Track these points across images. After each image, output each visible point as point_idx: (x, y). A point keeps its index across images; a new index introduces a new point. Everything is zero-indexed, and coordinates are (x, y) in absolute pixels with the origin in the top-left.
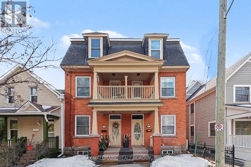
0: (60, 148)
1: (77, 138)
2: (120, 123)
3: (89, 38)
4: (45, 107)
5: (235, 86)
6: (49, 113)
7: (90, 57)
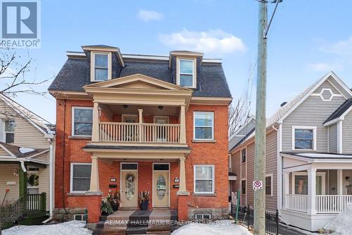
0: (47, 210)
1: (73, 196)
2: (136, 175)
3: (92, 53)
4: (23, 150)
5: (294, 128)
6: (28, 159)
7: (92, 79)
